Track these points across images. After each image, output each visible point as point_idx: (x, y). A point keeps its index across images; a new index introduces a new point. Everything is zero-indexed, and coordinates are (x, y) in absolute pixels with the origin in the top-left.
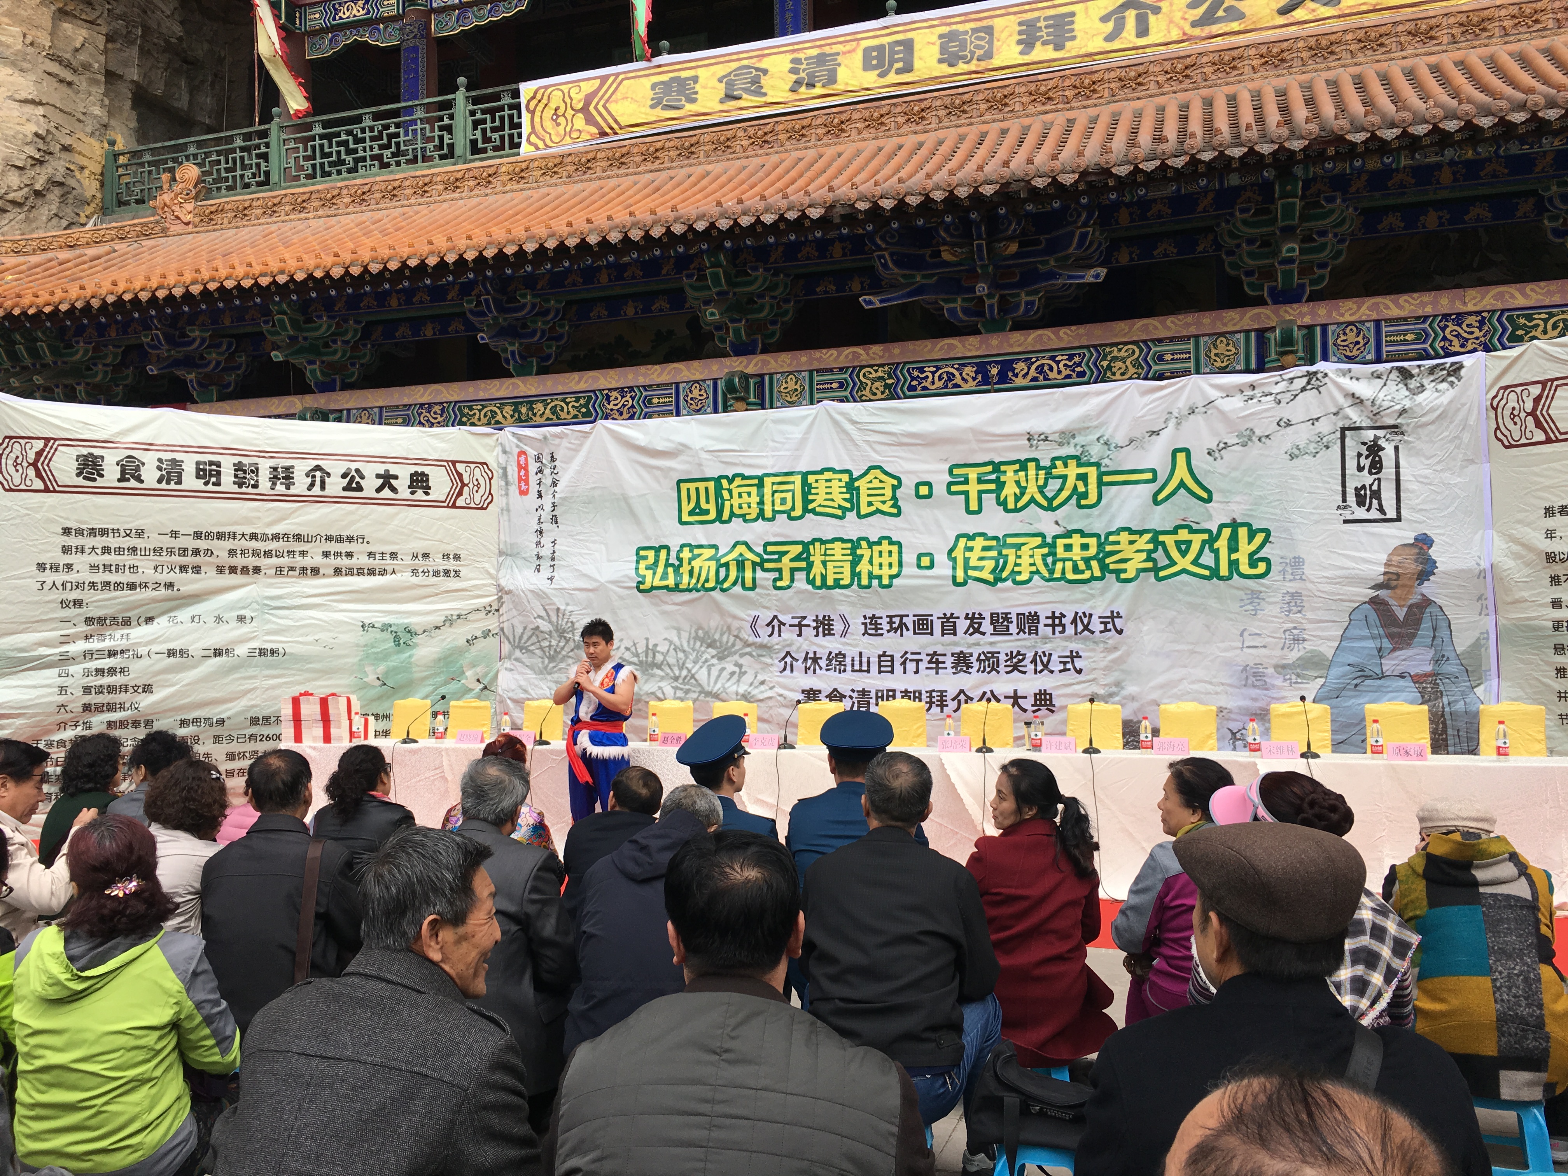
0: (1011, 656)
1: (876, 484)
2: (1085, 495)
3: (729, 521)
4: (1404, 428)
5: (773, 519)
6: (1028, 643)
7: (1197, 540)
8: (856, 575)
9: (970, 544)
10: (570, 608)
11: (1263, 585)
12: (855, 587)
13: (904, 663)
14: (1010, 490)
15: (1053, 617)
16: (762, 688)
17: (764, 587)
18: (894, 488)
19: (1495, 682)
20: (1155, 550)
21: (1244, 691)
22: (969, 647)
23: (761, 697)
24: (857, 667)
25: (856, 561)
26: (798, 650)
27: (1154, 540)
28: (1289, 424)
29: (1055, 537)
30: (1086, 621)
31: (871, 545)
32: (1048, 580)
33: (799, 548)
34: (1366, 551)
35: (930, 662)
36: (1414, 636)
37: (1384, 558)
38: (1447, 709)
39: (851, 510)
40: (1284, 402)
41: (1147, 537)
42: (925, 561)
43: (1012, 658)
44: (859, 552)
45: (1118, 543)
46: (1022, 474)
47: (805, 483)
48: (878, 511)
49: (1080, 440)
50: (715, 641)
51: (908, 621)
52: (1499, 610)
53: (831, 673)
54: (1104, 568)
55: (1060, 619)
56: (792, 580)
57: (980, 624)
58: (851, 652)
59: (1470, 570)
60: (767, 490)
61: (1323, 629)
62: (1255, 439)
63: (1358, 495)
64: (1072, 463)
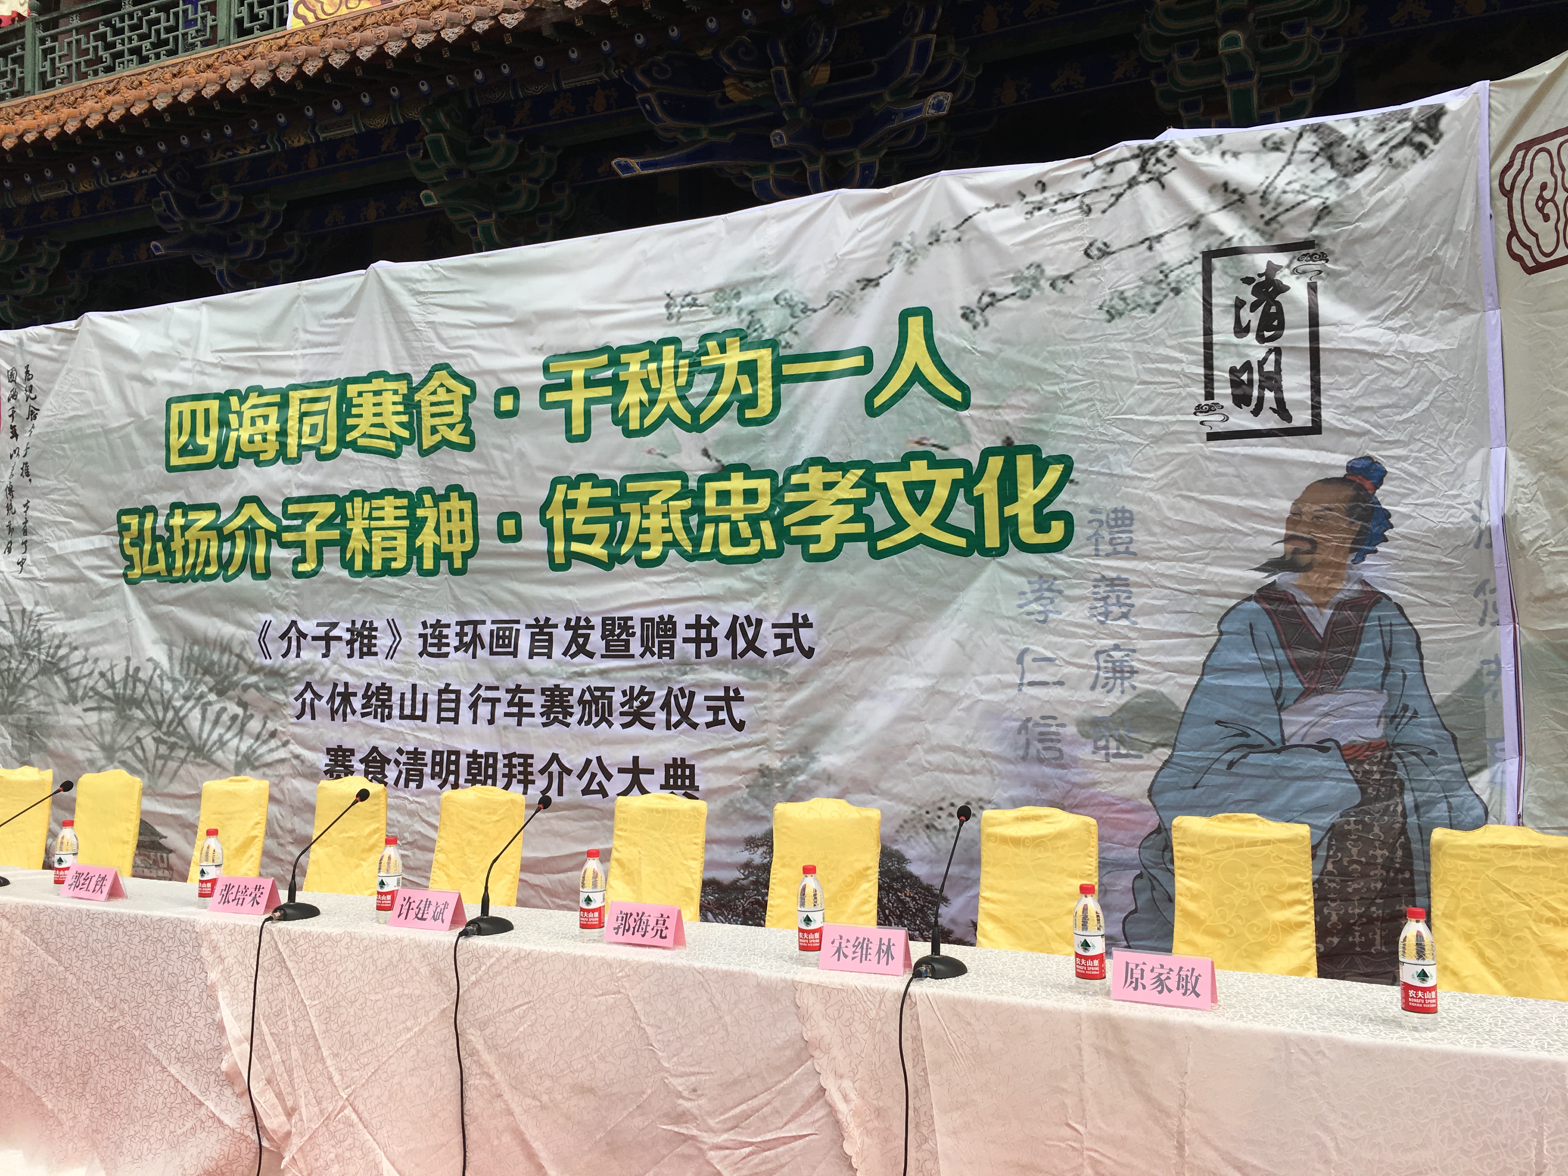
0: (630, 696)
1: (442, 396)
2: (752, 401)
3: (234, 464)
4: (1327, 245)
5: (299, 459)
6: (657, 673)
7: (944, 479)
8: (415, 552)
9: (572, 494)
10: (39, 610)
11: (1058, 564)
12: (413, 572)
13: (474, 706)
14: (634, 396)
15: (697, 625)
16: (273, 743)
17: (282, 575)
18: (467, 401)
19: (1512, 766)
20: (869, 500)
21: (1022, 768)
22: (569, 678)
23: (269, 758)
24: (408, 711)
25: (415, 528)
26: (322, 682)
27: (867, 481)
28: (1106, 252)
29: (703, 479)
30: (750, 632)
31: (438, 500)
32: (690, 558)
33: (329, 508)
34: (1251, 495)
35: (510, 704)
36: (1345, 666)
37: (1285, 506)
38: (1412, 820)
39: (409, 442)
40: (1097, 208)
41: (855, 475)
42: (509, 526)
43: (632, 699)
44: (420, 513)
45: (804, 487)
46: (652, 366)
47: (342, 396)
48: (445, 442)
49: (747, 300)
50: (212, 663)
51: (484, 631)
52: (1522, 617)
53: (369, 720)
54: (782, 533)
55: (708, 628)
56: (320, 562)
57: (587, 637)
58: (400, 686)
59: (1459, 531)
60: (293, 412)
61: (1168, 651)
62: (1045, 284)
63: (1235, 383)
64: (733, 344)
